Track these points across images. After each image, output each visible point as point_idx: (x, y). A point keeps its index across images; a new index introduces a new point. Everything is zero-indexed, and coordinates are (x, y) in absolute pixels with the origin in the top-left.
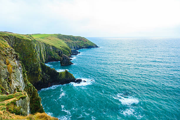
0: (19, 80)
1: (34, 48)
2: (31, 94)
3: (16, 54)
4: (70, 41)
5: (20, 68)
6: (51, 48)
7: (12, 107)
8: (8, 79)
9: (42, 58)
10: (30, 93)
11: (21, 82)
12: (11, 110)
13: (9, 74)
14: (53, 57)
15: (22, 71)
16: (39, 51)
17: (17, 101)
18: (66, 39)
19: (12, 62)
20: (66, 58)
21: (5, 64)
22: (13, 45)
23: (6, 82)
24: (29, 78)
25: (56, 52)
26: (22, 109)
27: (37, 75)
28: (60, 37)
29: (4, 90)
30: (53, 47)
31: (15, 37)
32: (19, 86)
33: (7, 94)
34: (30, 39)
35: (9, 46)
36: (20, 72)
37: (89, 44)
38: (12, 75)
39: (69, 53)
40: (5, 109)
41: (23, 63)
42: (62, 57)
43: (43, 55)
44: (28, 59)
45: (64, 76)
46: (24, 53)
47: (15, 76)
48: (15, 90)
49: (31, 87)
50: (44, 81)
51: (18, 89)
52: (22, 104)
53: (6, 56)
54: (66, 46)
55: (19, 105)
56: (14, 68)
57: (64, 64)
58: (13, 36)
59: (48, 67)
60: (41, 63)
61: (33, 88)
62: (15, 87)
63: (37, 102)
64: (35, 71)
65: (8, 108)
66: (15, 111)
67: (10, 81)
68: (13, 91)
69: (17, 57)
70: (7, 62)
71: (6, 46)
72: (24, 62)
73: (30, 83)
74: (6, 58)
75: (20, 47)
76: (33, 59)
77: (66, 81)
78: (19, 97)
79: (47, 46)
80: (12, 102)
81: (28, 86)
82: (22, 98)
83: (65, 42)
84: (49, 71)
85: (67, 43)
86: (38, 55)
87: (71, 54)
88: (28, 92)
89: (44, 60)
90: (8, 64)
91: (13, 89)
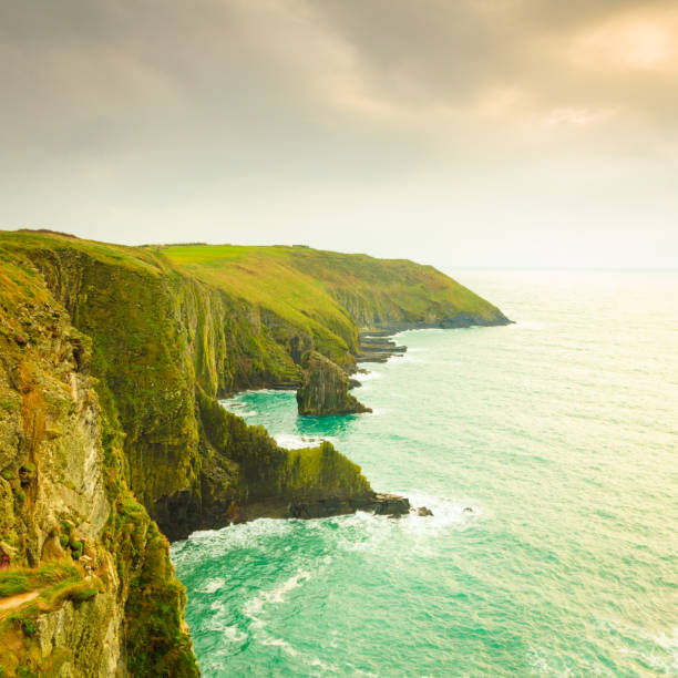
0: (76, 482)
1: (170, 315)
2: (135, 559)
3: (77, 341)
4: (357, 287)
5: (90, 416)
6: (255, 319)
7: (9, 654)
8: (23, 470)
9: (207, 371)
10: (131, 557)
11: (90, 490)
12: (2, 674)
13: (26, 445)
14: (261, 365)
15: (97, 430)
16: (193, 332)
17: (43, 618)
18: (337, 276)
20: (327, 377)
21: (14, 387)
22: (73, 298)
23: (9, 490)
24: (135, 472)
25: (279, 342)
26: (67, 668)
27: (174, 457)
28: (307, 261)
30: (266, 313)
31: (84, 257)
32: (76, 513)
33: (4, 559)
34: (154, 271)
35: (45, 295)
36: (85, 434)
37: (460, 304)
38: (46, 449)
39: (346, 346)
42: (306, 366)
43: (213, 352)
44: (136, 367)
45: (311, 473)
46: (119, 340)
47: (60, 455)
48: (51, 535)
49: (136, 525)
50: (205, 490)
51: (67, 530)
52: (69, 637)
53: (22, 344)
54: (332, 308)
55: (53, 641)
56: (55, 413)
57: (314, 404)
58: (75, 252)
59: (231, 417)
60: (198, 398)
61: (151, 527)
62: (52, 517)
63: (166, 608)
64: (164, 433)
67: (29, 484)
68: (41, 542)
69: (77, 355)
70: (23, 376)
71: (32, 295)
72: (116, 387)
73: (134, 502)
74: (19, 356)
75: (105, 306)
76: (161, 373)
77: (323, 502)
78: (60, 592)
79: (234, 307)
80: (13, 620)
81: (122, 514)
82: (76, 599)
83: (329, 291)
84: (235, 440)
85: (341, 292)
86: (188, 353)
87: (354, 354)
88: (123, 547)
89: (214, 378)
90: (27, 391)
91: (38, 532)
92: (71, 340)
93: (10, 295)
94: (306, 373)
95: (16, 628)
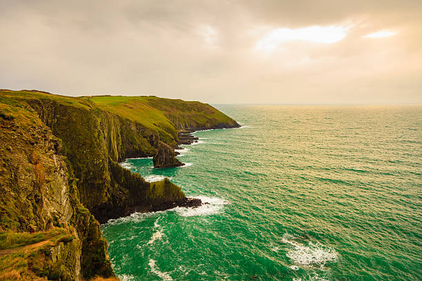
0: (59, 200)
1: (96, 127)
2: (85, 231)
3: (56, 141)
4: (177, 113)
5: (63, 173)
6: (133, 128)
7: (40, 263)
8: (36, 196)
9: (113, 152)
10: (83, 230)
11: (64, 203)
12: (37, 270)
13: (37, 186)
14: (137, 147)
15: (66, 179)
16: (106, 134)
17: (52, 249)
18: (168, 108)
19: (44, 158)
20: (166, 151)
21: (31, 162)
22: (50, 121)
23: (31, 204)
24: (82, 196)
25: (144, 137)
26: (62, 267)
27: (100, 188)
28: (155, 102)
29: (24, 222)
30: (137, 124)
31: (54, 103)
32: (59, 213)
33: (31, 231)
34: (88, 108)
35: (40, 122)
36: (61, 180)
37: (220, 120)
38: (45, 187)
39: (172, 137)
40: (24, 265)
41: (70, 160)
42: (156, 147)
43: (115, 142)
44: (81, 151)
45: (160, 191)
46: (72, 139)
47: (51, 189)
48: (49, 222)
49: (85, 217)
50: (114, 201)
51: (56, 219)
52: (63, 256)
53: (33, 144)
54: (167, 122)
55: (57, 257)
56: (49, 172)
58: (50, 100)
59: (125, 170)
60: (110, 162)
61: (91, 217)
62: (49, 214)
63: (99, 250)
64: (95, 179)
65: (32, 264)
66: (48, 272)
67: (39, 201)
68: (45, 224)
69: (56, 147)
70: (34, 157)
71: (34, 122)
72: (71, 158)
73: (83, 208)
74: (31, 149)
75: (64, 124)
76: (92, 153)
77: (165, 203)
78: (58, 239)
79: (124, 122)
80: (41, 250)
81: (78, 213)
82: (65, 241)
83: (165, 115)
84: (127, 179)
85: (170, 115)
86: (104, 144)
87: (177, 141)
88: (79, 226)
89: (116, 153)
90: (36, 163)
91: (44, 221)
92: (53, 141)
93: (25, 123)
94: (156, 150)
95: (42, 253)
